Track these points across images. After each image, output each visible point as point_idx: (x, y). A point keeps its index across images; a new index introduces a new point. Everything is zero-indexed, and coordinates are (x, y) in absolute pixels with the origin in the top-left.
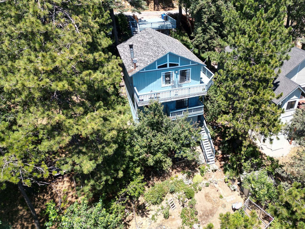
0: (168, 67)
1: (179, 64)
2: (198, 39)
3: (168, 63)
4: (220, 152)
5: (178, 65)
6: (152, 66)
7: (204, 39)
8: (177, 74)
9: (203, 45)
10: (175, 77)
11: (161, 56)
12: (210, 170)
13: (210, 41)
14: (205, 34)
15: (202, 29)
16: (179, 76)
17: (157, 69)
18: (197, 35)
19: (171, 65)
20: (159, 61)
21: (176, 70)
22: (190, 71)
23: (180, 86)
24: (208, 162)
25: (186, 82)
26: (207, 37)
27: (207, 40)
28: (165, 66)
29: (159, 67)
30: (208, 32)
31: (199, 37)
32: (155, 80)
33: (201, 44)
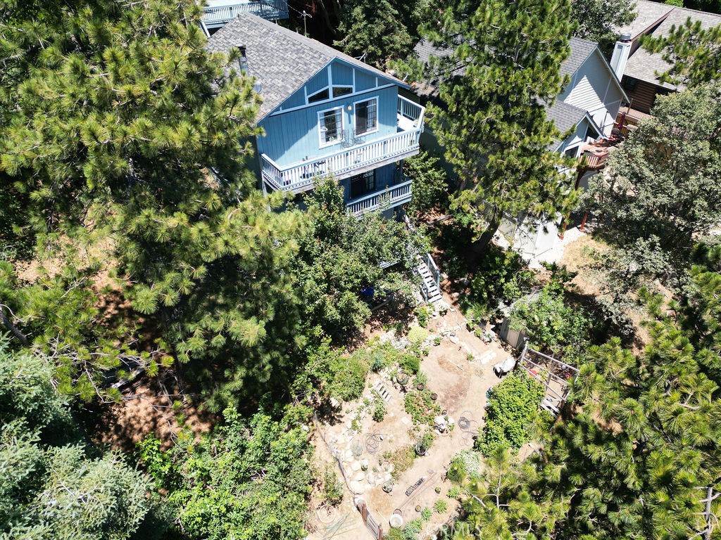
0: (331, 98)
1: (353, 87)
2: (358, 36)
3: (330, 87)
4: (445, 276)
5: (349, 91)
6: (296, 98)
7: (370, 35)
8: (350, 113)
9: (371, 48)
10: (347, 122)
11: (315, 70)
13: (384, 38)
14: (372, 22)
15: (365, 11)
16: (354, 117)
17: (307, 104)
18: (355, 27)
19: (337, 92)
20: (311, 84)
21: (347, 103)
22: (375, 104)
23: (356, 141)
24: (429, 298)
25: (369, 131)
26: (378, 29)
27: (380, 37)
28: (324, 95)
29: (311, 100)
30: (379, 17)
31: (359, 31)
32: (305, 132)
33: (365, 47)
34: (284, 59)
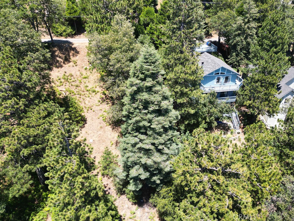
0: (220, 74)
2: (233, 60)
3: (220, 72)
5: (225, 73)
6: (212, 73)
7: (236, 60)
8: (224, 78)
9: (236, 63)
10: (222, 80)
11: (217, 68)
12: (236, 133)
13: (240, 61)
14: (237, 57)
15: (236, 54)
16: (224, 79)
17: (214, 75)
18: (232, 57)
19: (221, 73)
20: (216, 71)
21: (223, 76)
22: (230, 77)
23: (224, 84)
24: (235, 128)
25: (227, 83)
26: (238, 59)
27: (238, 61)
28: (218, 74)
29: (215, 74)
30: (239, 56)
31: (233, 58)
33: (234, 62)
34: (211, 65)
